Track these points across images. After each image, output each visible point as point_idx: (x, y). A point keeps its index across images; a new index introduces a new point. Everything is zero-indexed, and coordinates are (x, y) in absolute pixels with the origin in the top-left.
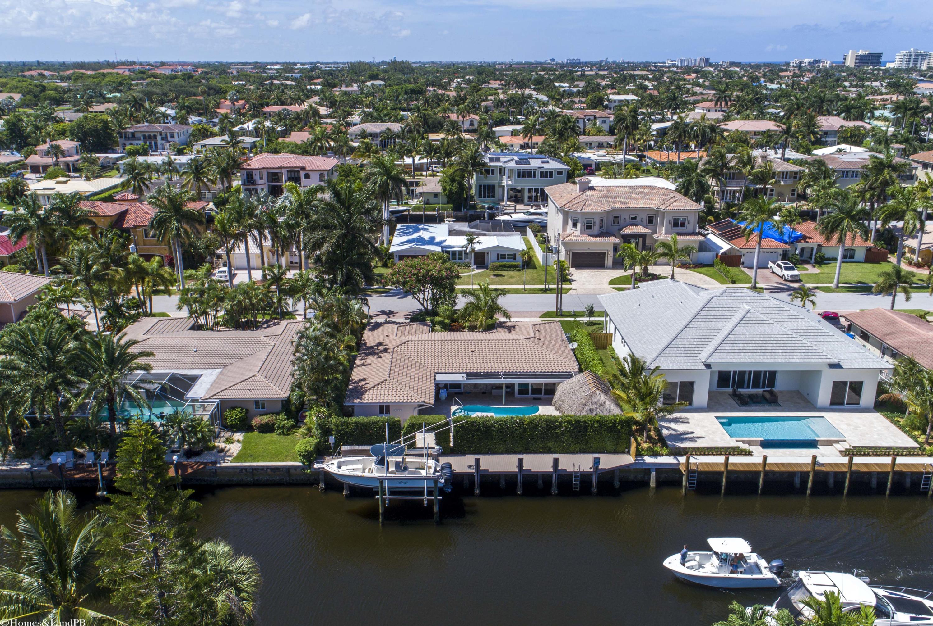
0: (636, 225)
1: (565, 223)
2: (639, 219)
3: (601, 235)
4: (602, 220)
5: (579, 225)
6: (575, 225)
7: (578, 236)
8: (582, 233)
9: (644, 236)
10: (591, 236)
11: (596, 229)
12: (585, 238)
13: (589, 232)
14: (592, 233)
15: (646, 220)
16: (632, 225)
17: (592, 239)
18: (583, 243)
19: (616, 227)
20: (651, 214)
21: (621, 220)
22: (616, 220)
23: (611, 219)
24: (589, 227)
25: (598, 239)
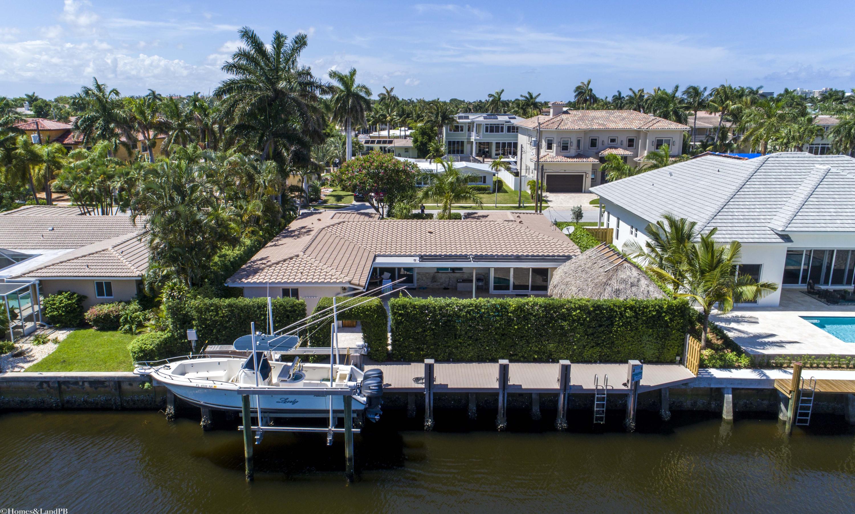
0: (616, 148)
1: (538, 146)
2: (618, 141)
3: (578, 156)
4: (579, 142)
5: (554, 146)
6: (549, 147)
7: (553, 158)
8: (557, 154)
10: (568, 157)
11: (573, 150)
12: (560, 159)
13: (565, 153)
14: (568, 154)
15: (626, 143)
16: (611, 148)
17: (569, 161)
18: (559, 164)
19: (594, 150)
20: (632, 136)
21: (599, 143)
22: (593, 143)
23: (588, 142)
24: (565, 147)
25: (575, 160)
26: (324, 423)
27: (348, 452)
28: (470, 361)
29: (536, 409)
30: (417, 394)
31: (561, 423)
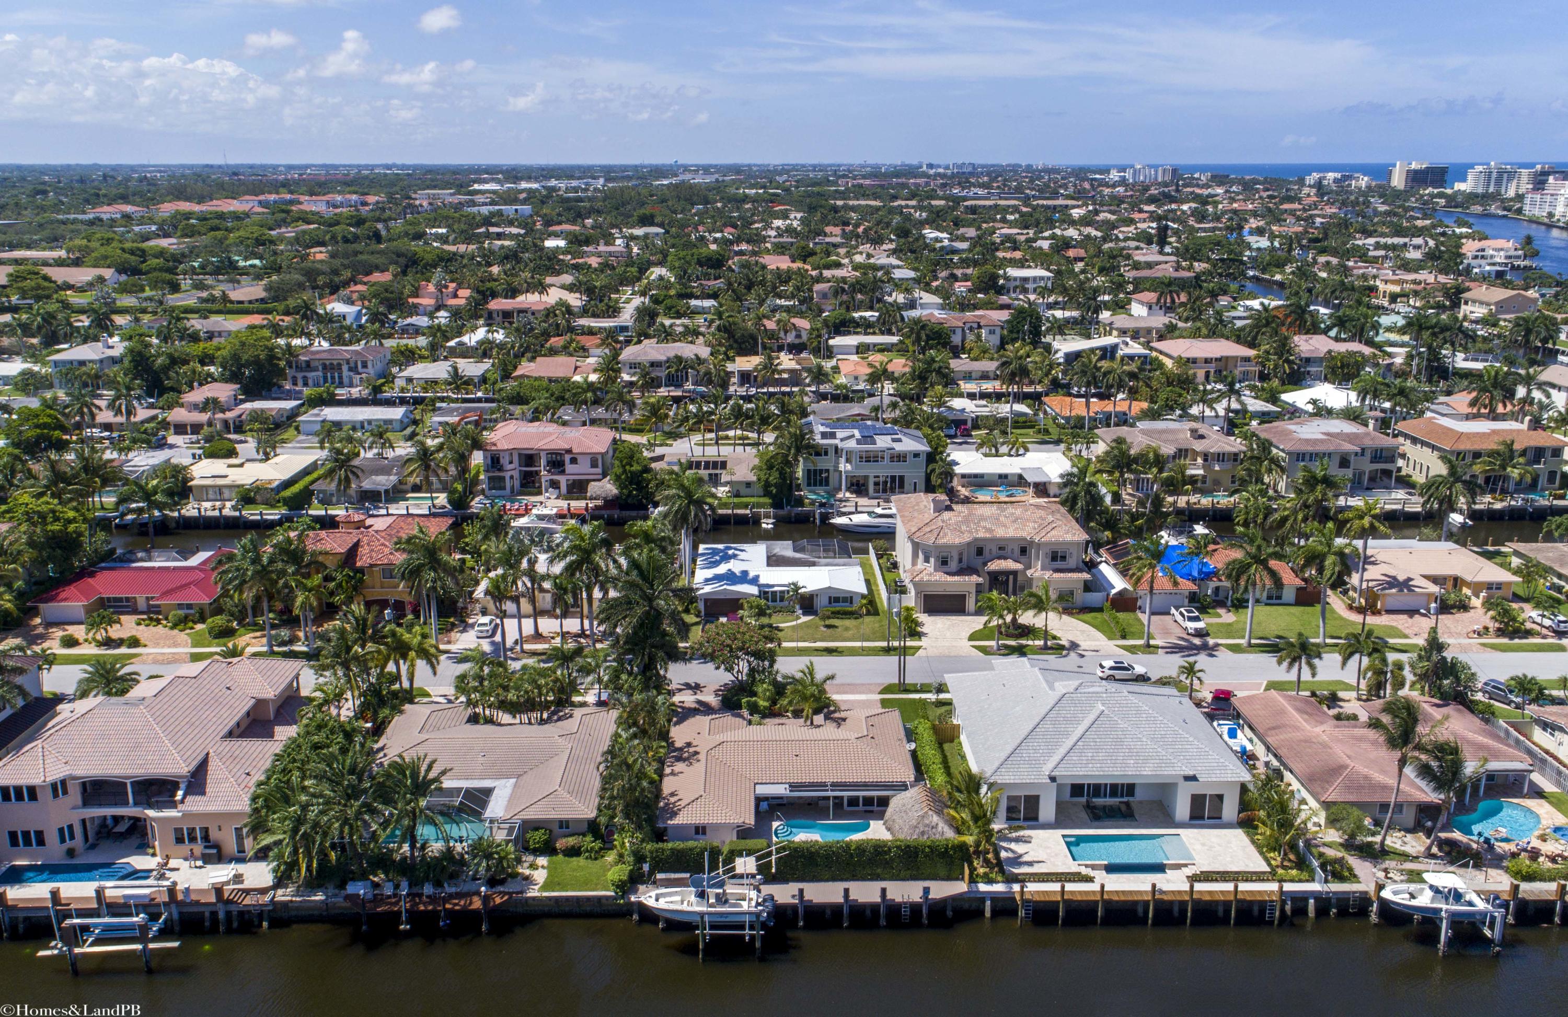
0: (1005, 558)
1: (915, 556)
2: (1008, 550)
3: (960, 572)
4: (961, 554)
5: (932, 560)
6: (927, 560)
7: (931, 574)
8: (935, 570)
9: (1015, 573)
10: (948, 574)
11: (953, 565)
12: (940, 577)
13: (946, 568)
14: (948, 570)
15: (1017, 551)
16: (999, 558)
17: (949, 578)
18: (938, 583)
19: (980, 560)
20: (1024, 544)
21: (986, 552)
22: (980, 552)
23: (973, 551)
24: (944, 562)
25: (956, 578)
26: (742, 927)
27: (758, 944)
28: (827, 880)
29: (868, 912)
30: (794, 908)
31: (883, 922)
